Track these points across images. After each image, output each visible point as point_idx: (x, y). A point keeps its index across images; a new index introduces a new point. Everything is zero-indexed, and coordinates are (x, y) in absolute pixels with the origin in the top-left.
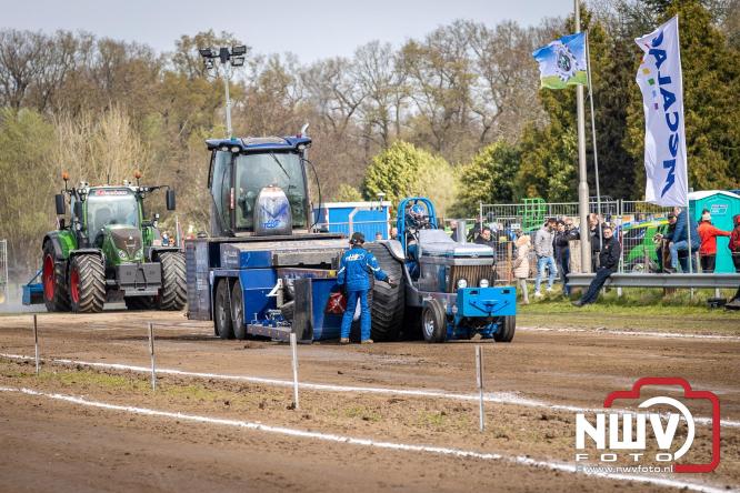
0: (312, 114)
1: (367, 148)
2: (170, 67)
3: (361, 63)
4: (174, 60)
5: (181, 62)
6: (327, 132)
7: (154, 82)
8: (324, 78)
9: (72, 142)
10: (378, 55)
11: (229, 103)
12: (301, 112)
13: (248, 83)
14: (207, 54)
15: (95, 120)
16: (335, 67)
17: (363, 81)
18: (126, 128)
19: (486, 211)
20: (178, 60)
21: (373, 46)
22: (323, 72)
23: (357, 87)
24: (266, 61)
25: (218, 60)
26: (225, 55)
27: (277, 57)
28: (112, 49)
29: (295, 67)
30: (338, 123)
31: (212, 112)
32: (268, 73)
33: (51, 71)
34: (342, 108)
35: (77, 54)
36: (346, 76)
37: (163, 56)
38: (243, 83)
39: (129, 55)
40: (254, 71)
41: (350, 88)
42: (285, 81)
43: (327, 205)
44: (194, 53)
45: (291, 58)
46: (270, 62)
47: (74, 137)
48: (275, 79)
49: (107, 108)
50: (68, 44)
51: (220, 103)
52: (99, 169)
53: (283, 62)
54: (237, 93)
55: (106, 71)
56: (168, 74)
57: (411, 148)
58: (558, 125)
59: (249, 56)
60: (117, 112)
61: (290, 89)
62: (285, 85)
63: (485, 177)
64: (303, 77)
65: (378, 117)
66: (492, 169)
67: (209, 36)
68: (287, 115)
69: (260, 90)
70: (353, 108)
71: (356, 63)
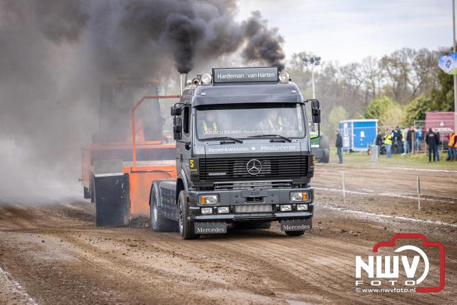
0: (346, 84)
1: (366, 99)
3: (365, 64)
4: (290, 63)
6: (351, 92)
8: (350, 70)
10: (372, 61)
11: (313, 82)
12: (341, 84)
13: (319, 72)
14: (305, 60)
16: (354, 66)
17: (365, 72)
19: (416, 123)
20: (292, 63)
21: (370, 58)
22: (349, 68)
23: (363, 74)
24: (327, 63)
25: (309, 63)
26: (312, 61)
27: (331, 62)
29: (339, 66)
30: (355, 88)
31: (305, 83)
32: (327, 68)
34: (357, 82)
36: (359, 70)
40: (322, 67)
41: (360, 74)
42: (334, 71)
43: (352, 121)
44: (298, 60)
45: (337, 62)
48: (331, 70)
51: (308, 80)
53: (334, 64)
54: (316, 75)
57: (387, 98)
58: (445, 89)
59: (321, 61)
61: (336, 75)
62: (334, 73)
63: (415, 110)
64: (341, 70)
65: (371, 86)
66: (418, 107)
67: (304, 54)
68: (335, 85)
69: (325, 75)
70: (361, 82)
71: (363, 65)
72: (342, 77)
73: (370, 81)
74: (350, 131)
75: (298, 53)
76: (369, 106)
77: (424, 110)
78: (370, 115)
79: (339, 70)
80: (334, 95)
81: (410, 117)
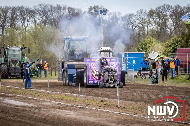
1: (139, 38)
2: (87, 15)
3: (138, 15)
4: (88, 13)
5: (90, 13)
11: (102, 25)
13: (107, 20)
14: (96, 11)
15: (66, 28)
16: (131, 16)
17: (139, 20)
21: (141, 10)
22: (128, 17)
23: (137, 21)
24: (112, 14)
25: (100, 13)
27: (115, 13)
28: (71, 9)
29: (120, 16)
32: (113, 17)
34: (132, 27)
35: (62, 10)
36: (134, 18)
37: (85, 12)
38: (106, 19)
39: (76, 11)
40: (109, 16)
41: (135, 22)
42: (117, 19)
43: (128, 53)
44: (93, 11)
45: (119, 13)
46: (114, 14)
48: (115, 18)
50: (59, 8)
53: (117, 14)
54: (105, 21)
55: (70, 15)
57: (151, 38)
59: (108, 13)
61: (119, 22)
63: (171, 46)
65: (142, 29)
66: (172, 44)
67: (97, 7)
69: (111, 21)
70: (135, 27)
71: (137, 15)
72: (123, 23)
73: (141, 26)
74: (126, 59)
75: (93, 6)
76: (140, 43)
77: (176, 46)
78: (141, 49)
79: (121, 19)
81: (167, 50)
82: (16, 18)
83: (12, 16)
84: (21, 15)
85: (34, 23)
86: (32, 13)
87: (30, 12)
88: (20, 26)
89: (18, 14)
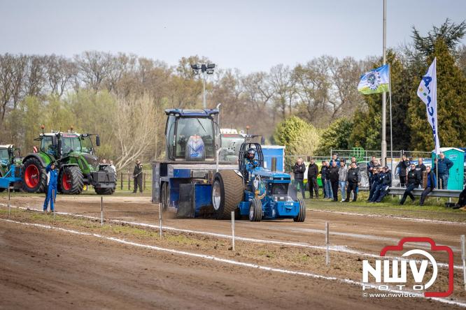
0: (248, 100)
1: (274, 118)
2: (175, 73)
3: (273, 75)
4: (178, 70)
5: (181, 71)
6: (254, 109)
7: (167, 80)
8: (254, 82)
9: (124, 110)
11: (205, 93)
12: (243, 98)
13: (215, 83)
14: (195, 67)
15: (136, 98)
16: (260, 77)
17: (274, 85)
18: (152, 103)
21: (280, 67)
22: (253, 79)
24: (225, 72)
25: (200, 70)
26: (204, 68)
27: (230, 70)
28: (146, 63)
29: (239, 76)
30: (259, 105)
31: (196, 97)
32: (225, 78)
33: (115, 73)
35: (128, 64)
36: (265, 81)
37: (172, 68)
38: (212, 82)
39: (154, 66)
40: (218, 77)
41: (267, 88)
42: (233, 83)
44: (188, 66)
45: (237, 71)
46: (227, 73)
47: (126, 107)
48: (229, 81)
49: (142, 93)
50: (123, 59)
51: (200, 93)
52: (138, 123)
53: (233, 73)
54: (209, 87)
55: (143, 74)
56: (174, 76)
57: (298, 120)
58: (373, 111)
59: (216, 70)
60: (148, 96)
61: (236, 88)
62: (234, 85)
63: (335, 136)
64: (243, 81)
65: (280, 103)
66: (338, 132)
67: (196, 58)
68: (235, 100)
69: (221, 86)
70: (268, 98)
71: (271, 75)
75: (187, 57)
77: (346, 136)
78: (277, 140)
79: (240, 81)
80: (232, 113)
81: (328, 144)
82: (40, 77)
83: (34, 74)
84: (50, 73)
85: (74, 87)
86: (70, 68)
87: (68, 66)
88: (48, 94)
89: (45, 70)
